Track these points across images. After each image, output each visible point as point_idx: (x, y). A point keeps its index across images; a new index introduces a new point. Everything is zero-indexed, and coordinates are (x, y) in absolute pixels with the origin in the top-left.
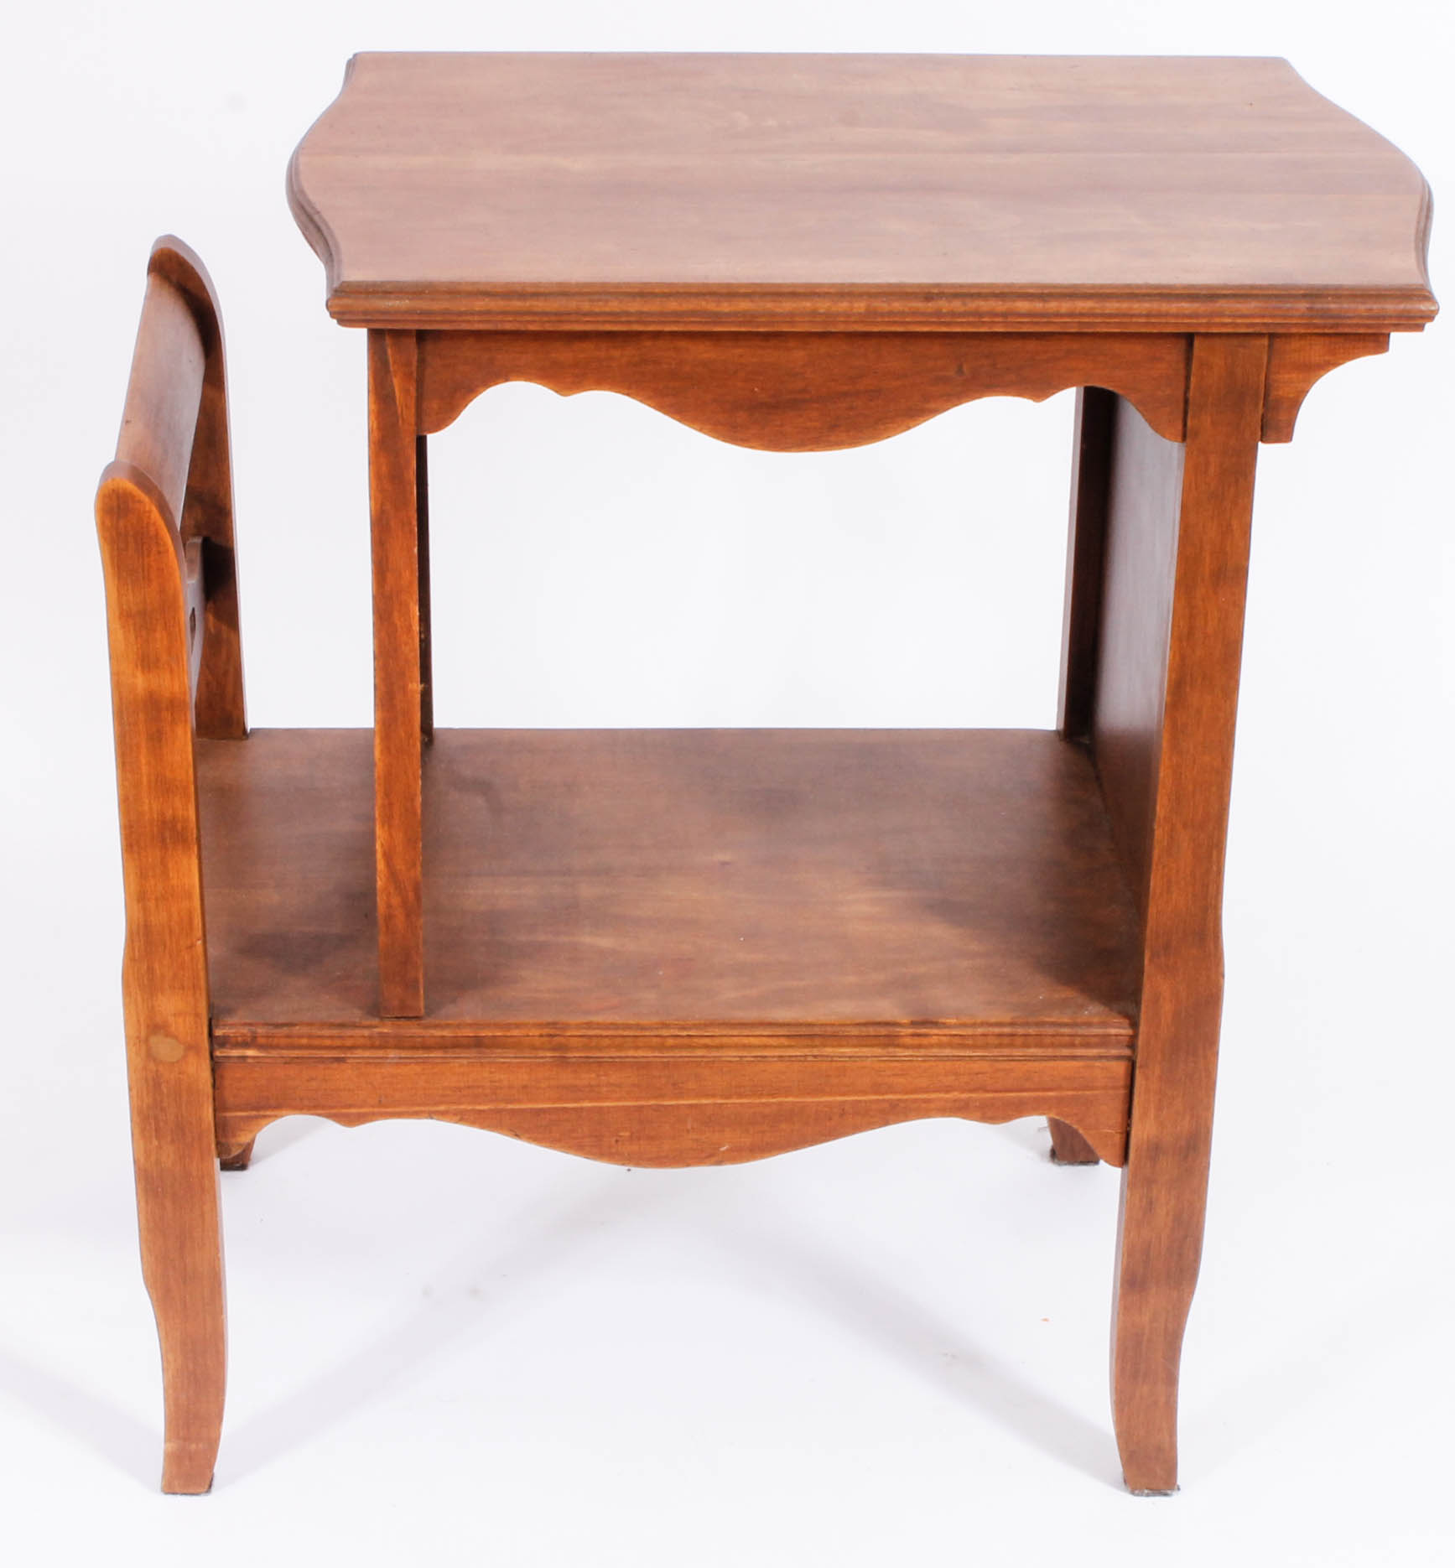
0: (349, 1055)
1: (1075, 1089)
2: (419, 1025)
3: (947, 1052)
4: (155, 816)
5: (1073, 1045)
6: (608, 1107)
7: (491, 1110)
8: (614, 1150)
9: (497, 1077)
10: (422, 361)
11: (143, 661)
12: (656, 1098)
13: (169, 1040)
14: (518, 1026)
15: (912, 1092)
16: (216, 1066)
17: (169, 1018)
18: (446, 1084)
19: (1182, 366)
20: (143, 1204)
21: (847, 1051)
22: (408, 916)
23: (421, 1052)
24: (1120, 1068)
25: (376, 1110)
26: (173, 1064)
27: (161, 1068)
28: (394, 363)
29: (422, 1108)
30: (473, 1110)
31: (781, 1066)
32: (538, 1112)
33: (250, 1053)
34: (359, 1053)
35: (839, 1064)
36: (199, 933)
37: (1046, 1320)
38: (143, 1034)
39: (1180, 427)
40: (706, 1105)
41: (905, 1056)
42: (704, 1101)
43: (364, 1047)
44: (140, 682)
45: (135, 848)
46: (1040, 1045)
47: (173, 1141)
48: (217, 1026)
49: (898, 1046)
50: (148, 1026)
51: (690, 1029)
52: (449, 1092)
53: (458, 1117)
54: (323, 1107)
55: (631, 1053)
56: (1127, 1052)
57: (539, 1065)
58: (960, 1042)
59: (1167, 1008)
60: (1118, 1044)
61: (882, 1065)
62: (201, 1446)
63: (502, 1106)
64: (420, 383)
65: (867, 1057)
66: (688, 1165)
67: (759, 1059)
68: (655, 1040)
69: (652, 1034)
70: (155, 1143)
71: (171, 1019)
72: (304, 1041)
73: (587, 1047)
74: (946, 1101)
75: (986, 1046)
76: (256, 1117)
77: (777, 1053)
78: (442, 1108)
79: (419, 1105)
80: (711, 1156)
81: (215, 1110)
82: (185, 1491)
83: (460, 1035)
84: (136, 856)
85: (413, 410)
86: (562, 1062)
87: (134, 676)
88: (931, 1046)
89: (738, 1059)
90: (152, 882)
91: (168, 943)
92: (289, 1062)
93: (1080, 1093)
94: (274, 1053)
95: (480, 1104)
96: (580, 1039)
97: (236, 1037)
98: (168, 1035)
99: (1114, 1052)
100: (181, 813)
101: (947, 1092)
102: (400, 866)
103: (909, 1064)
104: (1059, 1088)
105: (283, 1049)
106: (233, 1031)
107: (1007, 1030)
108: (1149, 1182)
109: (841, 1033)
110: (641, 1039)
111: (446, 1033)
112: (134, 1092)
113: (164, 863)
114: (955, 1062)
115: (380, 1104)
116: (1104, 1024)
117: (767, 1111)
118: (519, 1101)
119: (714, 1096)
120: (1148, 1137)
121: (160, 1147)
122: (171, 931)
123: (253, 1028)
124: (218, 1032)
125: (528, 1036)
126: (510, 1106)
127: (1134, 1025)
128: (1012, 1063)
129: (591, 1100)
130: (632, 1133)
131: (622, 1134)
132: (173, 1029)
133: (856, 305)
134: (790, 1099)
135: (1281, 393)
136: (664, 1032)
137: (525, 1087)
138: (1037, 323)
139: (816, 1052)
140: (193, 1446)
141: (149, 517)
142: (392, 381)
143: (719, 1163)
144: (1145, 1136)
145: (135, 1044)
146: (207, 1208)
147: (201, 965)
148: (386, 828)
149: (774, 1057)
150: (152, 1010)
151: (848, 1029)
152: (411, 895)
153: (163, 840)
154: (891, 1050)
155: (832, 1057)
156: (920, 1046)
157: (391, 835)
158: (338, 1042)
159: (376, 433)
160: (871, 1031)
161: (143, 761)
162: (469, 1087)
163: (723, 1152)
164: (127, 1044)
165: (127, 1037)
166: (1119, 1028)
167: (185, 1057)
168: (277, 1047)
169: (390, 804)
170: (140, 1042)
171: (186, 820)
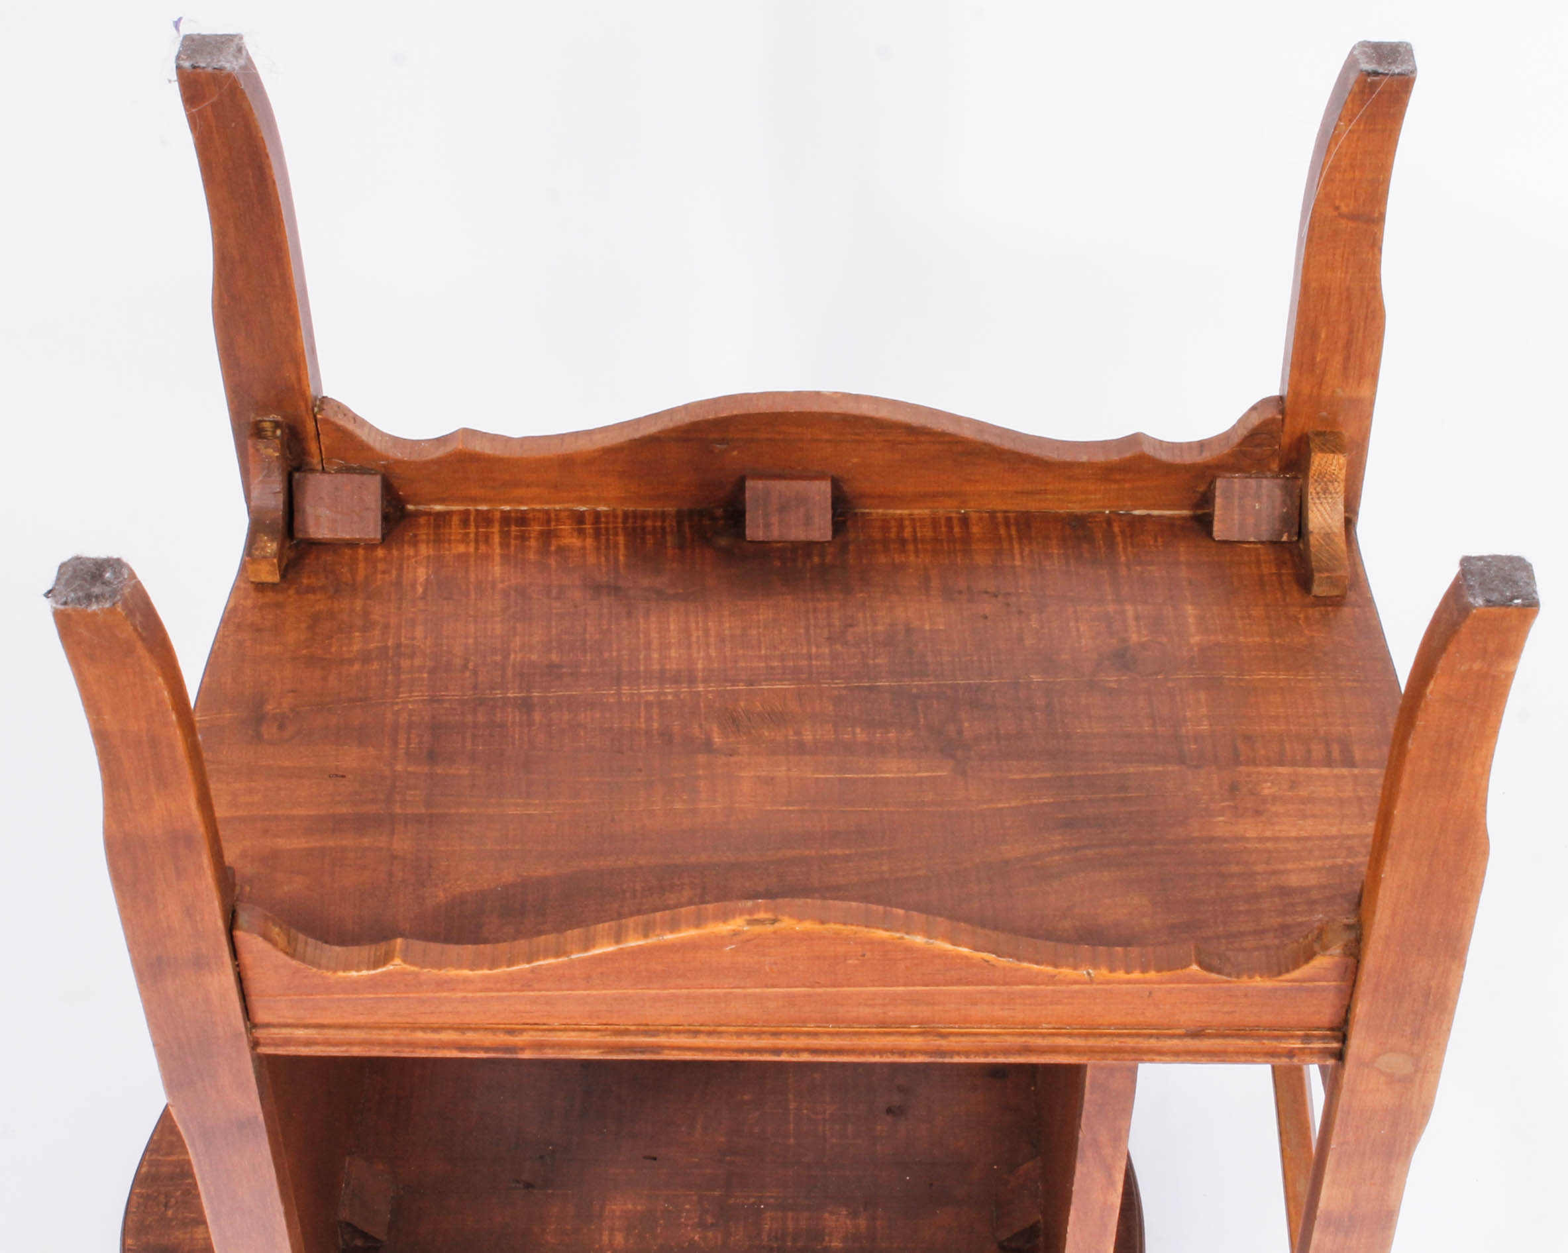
1: (313, 1000)
6: (874, 986)
7: (1017, 985)
9: (1006, 1013)
13: (1390, 1070)
17: (1384, 1089)
24: (263, 1019)
26: (1392, 1051)
27: (1406, 1049)
29: (1099, 986)
30: (1038, 984)
32: (959, 982)
40: (756, 987)
45: (1384, 1214)
47: (1411, 985)
52: (1066, 1000)
54: (1221, 989)
56: (259, 1034)
60: (272, 1039)
62: (1464, 668)
63: (1003, 988)
70: (1433, 984)
71: (1383, 1087)
74: (465, 990)
76: (1304, 981)
78: (1076, 987)
79: (1103, 990)
80: (747, 940)
84: (1385, 1208)
90: (1373, 1192)
93: (305, 997)
95: (1030, 990)
98: (1390, 1075)
99: (275, 1032)
101: (464, 998)
104: (332, 1002)
112: (1444, 1027)
117: (680, 982)
118: (982, 992)
119: (745, 996)
126: (993, 988)
128: (393, 1022)
129: (894, 993)
130: (844, 962)
131: (857, 962)
132: (1382, 1080)
134: (653, 992)
140: (1477, 666)
145: (1432, 1066)
150: (1403, 1094)
153: (1352, 1220)
157: (1105, 1198)
163: (731, 944)
165: (1438, 1074)
167: (1376, 1055)
170: (1425, 1069)
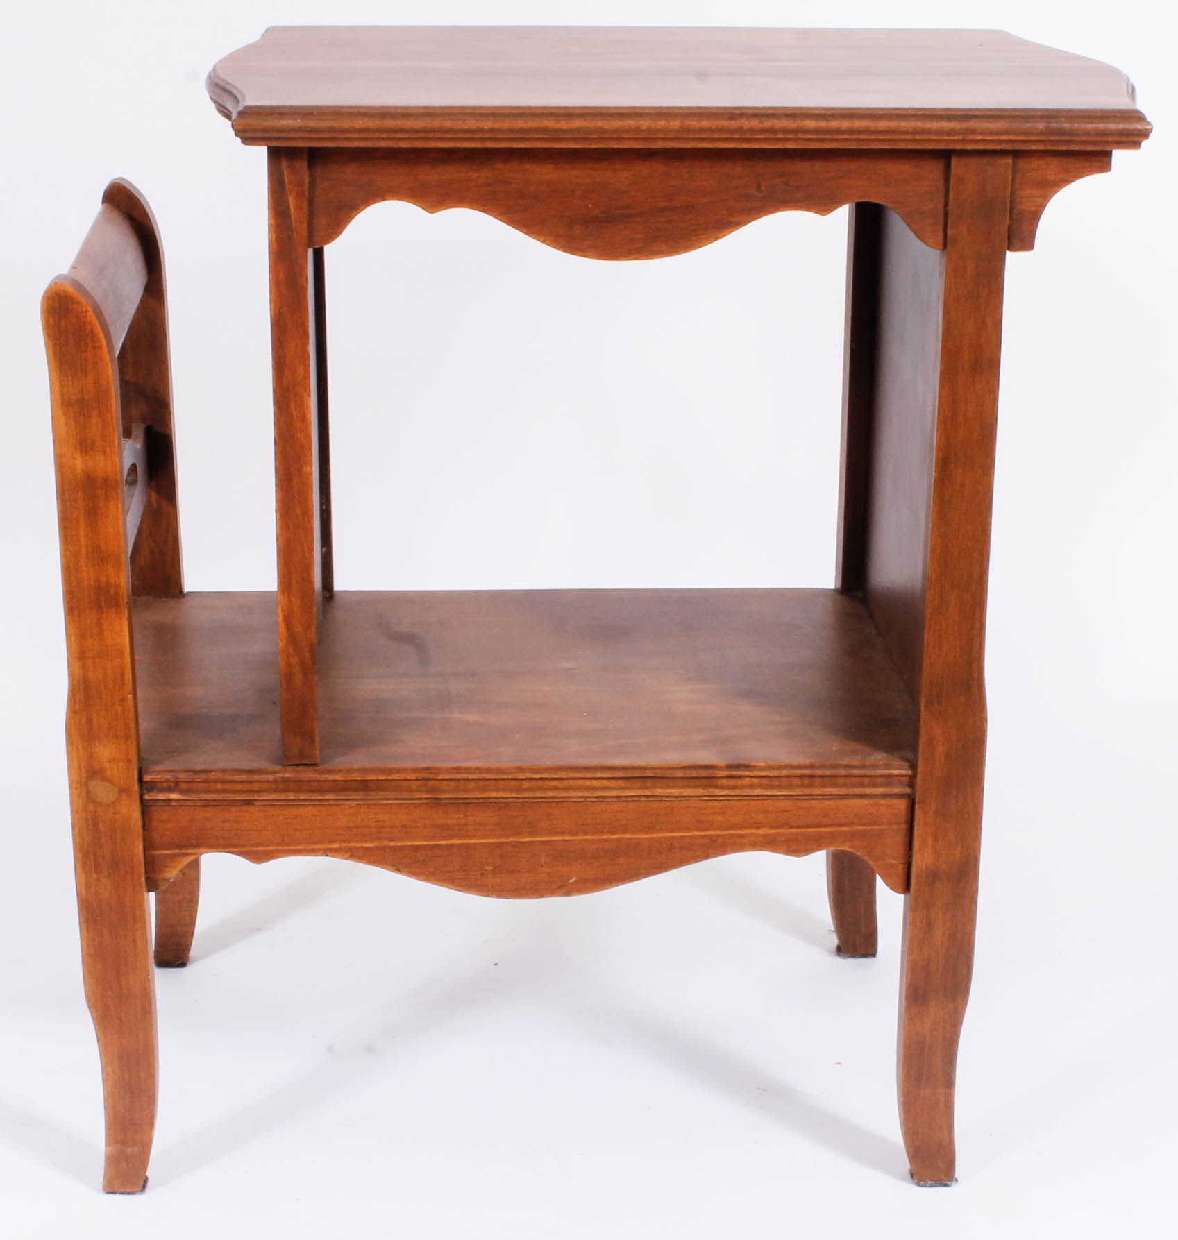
0: (256, 798)
1: (864, 825)
2: (315, 770)
3: (758, 792)
4: (92, 583)
5: (862, 785)
6: (475, 844)
7: (377, 848)
8: (479, 882)
9: (381, 817)
10: (312, 184)
11: (81, 445)
12: (514, 835)
13: (105, 783)
14: (398, 771)
15: (730, 828)
16: (145, 808)
17: (105, 763)
18: (338, 824)
19: (941, 184)
20: (85, 932)
21: (675, 791)
22: (305, 674)
23: (316, 794)
24: (902, 805)
25: (280, 848)
26: (108, 805)
27: (99, 810)
28: (289, 181)
29: (319, 846)
30: (360, 848)
31: (617, 806)
32: (417, 848)
33: (174, 796)
34: (265, 796)
35: (669, 804)
36: (129, 687)
37: (839, 1063)
38: (84, 780)
39: (941, 235)
40: (556, 841)
41: (722, 796)
42: (555, 838)
43: (268, 791)
44: (79, 463)
45: (76, 611)
46: (835, 785)
47: (109, 874)
48: (146, 773)
49: (716, 787)
50: (87, 772)
51: (541, 773)
52: (341, 832)
53: (349, 854)
54: (235, 846)
55: (493, 794)
56: (908, 790)
57: (416, 806)
58: (767, 783)
59: (940, 749)
60: (900, 784)
61: (704, 804)
62: (136, 1149)
63: (386, 843)
64: (311, 203)
65: (690, 797)
66: (542, 896)
67: (601, 799)
68: (513, 783)
69: (510, 777)
70: (95, 876)
71: (107, 765)
72: (219, 786)
73: (456, 790)
74: (757, 835)
75: (789, 787)
76: (179, 855)
77: (615, 793)
78: (335, 846)
79: (315, 843)
80: (561, 887)
81: (145, 849)
82: (123, 1191)
83: (349, 779)
84: (76, 618)
85: (305, 225)
86: (436, 803)
87: (74, 458)
88: (743, 787)
89: (582, 800)
90: (90, 641)
91: (104, 696)
92: (206, 804)
93: (869, 828)
94: (194, 796)
95: (366, 842)
96: (451, 783)
97: (162, 782)
98: (105, 779)
99: (896, 790)
100: (113, 579)
101: (758, 828)
102: (298, 629)
103: (726, 803)
104: (851, 824)
105: (201, 792)
106: (159, 777)
107: (807, 772)
108: (928, 906)
109: (668, 776)
110: (502, 782)
111: (338, 777)
112: (77, 829)
113: (99, 624)
114: (764, 801)
115: (283, 842)
116: (888, 766)
117: (608, 846)
118: (399, 839)
119: (562, 833)
120: (926, 867)
121: (98, 880)
122: (106, 686)
123: (177, 775)
124: (147, 778)
125: (406, 780)
126: (392, 844)
127: (913, 766)
128: (813, 801)
129: (460, 838)
130: (495, 868)
131: (486, 868)
132: (109, 773)
133: (672, 123)
134: (627, 836)
135: (1023, 207)
136: (521, 776)
137: (404, 826)
138: (822, 140)
139: (648, 792)
140: (129, 1150)
141: (86, 317)
142: (288, 199)
143: (568, 894)
144: (924, 866)
145: (76, 788)
146: (138, 935)
147: (131, 716)
148: (286, 594)
149: (612, 797)
150: (91, 757)
151: (674, 772)
152: (308, 655)
153: (100, 607)
154: (711, 790)
155: (662, 796)
156: (735, 787)
157: (290, 602)
158: (246, 787)
159: (275, 245)
160: (694, 773)
161: (82, 533)
162: (358, 827)
163: (571, 884)
164: (70, 787)
165: (71, 781)
166: (900, 769)
167: (118, 800)
168: (197, 791)
169: (290, 574)
170: (81, 785)
171: (118, 587)
